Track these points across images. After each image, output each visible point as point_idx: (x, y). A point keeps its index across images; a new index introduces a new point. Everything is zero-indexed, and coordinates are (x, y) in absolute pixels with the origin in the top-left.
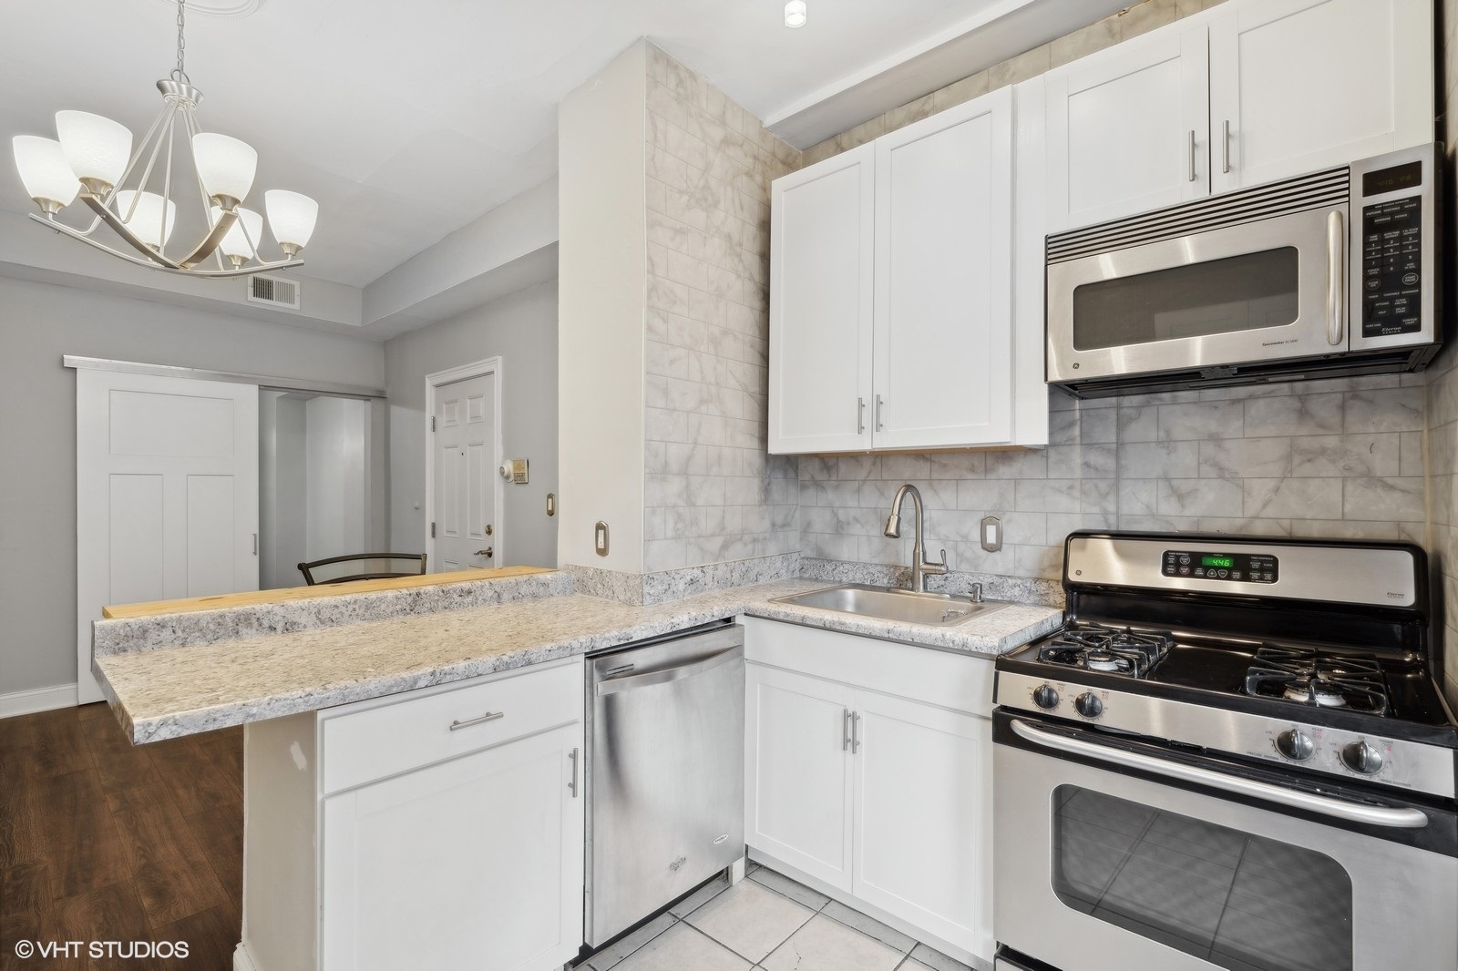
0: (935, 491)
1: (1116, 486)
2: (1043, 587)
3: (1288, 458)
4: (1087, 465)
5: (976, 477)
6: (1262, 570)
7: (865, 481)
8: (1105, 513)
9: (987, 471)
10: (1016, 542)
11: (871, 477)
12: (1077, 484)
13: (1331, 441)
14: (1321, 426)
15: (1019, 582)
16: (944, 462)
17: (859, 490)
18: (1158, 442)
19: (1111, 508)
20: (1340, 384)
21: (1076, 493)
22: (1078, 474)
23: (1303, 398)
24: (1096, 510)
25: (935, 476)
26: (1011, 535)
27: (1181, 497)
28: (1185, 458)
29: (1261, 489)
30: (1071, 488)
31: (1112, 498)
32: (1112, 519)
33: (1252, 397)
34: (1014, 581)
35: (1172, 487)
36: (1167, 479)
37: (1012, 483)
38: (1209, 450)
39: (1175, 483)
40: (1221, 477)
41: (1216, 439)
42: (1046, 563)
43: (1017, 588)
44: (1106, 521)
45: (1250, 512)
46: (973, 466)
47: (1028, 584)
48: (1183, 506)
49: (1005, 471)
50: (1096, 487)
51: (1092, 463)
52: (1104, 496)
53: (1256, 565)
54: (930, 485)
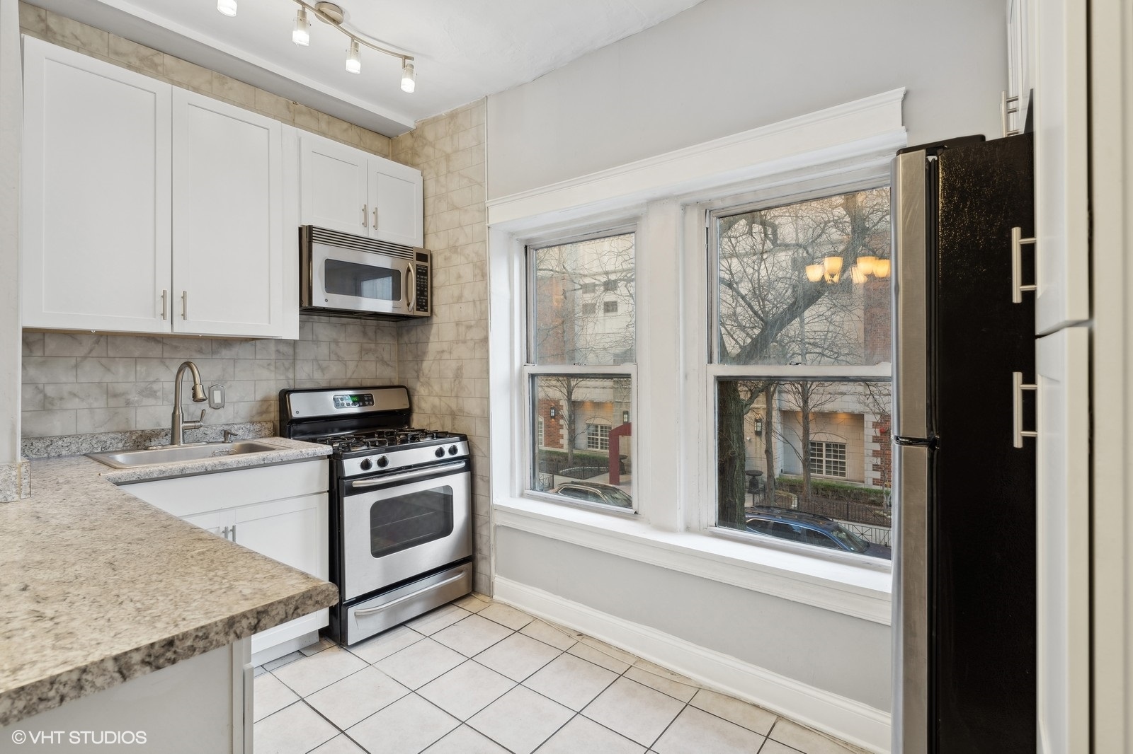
0: (167, 367)
1: (294, 364)
2: (257, 426)
3: (361, 352)
4: (278, 351)
5: (201, 357)
6: (368, 400)
7: (85, 357)
8: (288, 379)
9: (213, 353)
10: (234, 400)
11: (94, 354)
12: (273, 362)
13: (373, 346)
14: (370, 339)
15: (242, 426)
16: (174, 344)
17: (76, 366)
18: (313, 341)
19: (291, 376)
20: (374, 322)
21: (272, 368)
22: (273, 357)
23: (364, 326)
24: (282, 377)
25: (166, 355)
26: (232, 395)
27: (322, 369)
28: (323, 350)
29: (352, 365)
30: (269, 365)
31: (291, 370)
32: (292, 382)
33: (348, 324)
34: (239, 426)
35: (319, 365)
36: (316, 360)
37: (232, 361)
38: (333, 346)
39: (320, 362)
40: (338, 360)
41: (336, 342)
42: (254, 412)
43: (241, 430)
44: (288, 383)
45: (348, 376)
46: (201, 349)
47: (249, 426)
48: (324, 374)
49: (226, 353)
50: (283, 364)
51: (281, 350)
52: (287, 369)
53: (366, 399)
54: (162, 362)
